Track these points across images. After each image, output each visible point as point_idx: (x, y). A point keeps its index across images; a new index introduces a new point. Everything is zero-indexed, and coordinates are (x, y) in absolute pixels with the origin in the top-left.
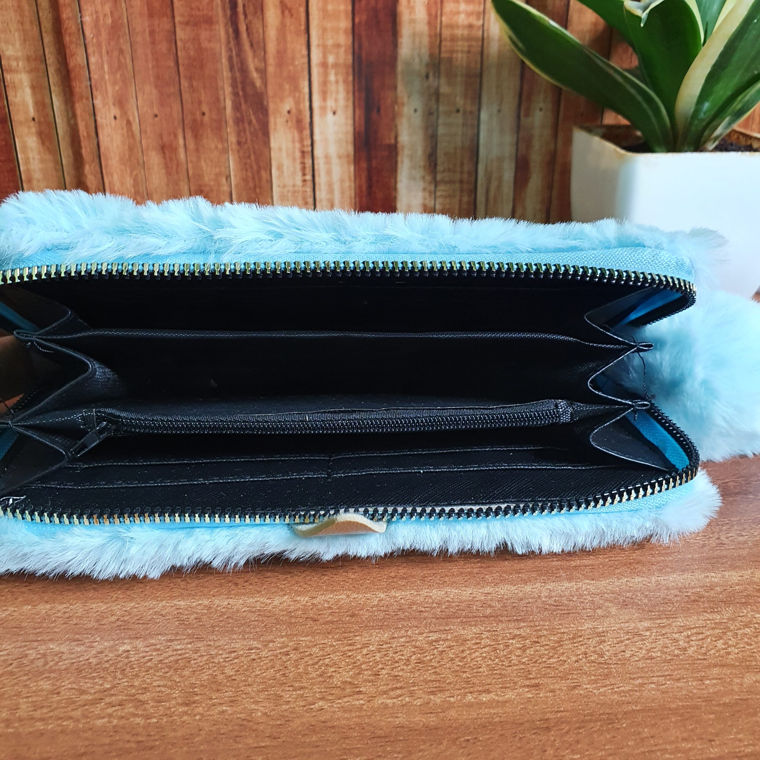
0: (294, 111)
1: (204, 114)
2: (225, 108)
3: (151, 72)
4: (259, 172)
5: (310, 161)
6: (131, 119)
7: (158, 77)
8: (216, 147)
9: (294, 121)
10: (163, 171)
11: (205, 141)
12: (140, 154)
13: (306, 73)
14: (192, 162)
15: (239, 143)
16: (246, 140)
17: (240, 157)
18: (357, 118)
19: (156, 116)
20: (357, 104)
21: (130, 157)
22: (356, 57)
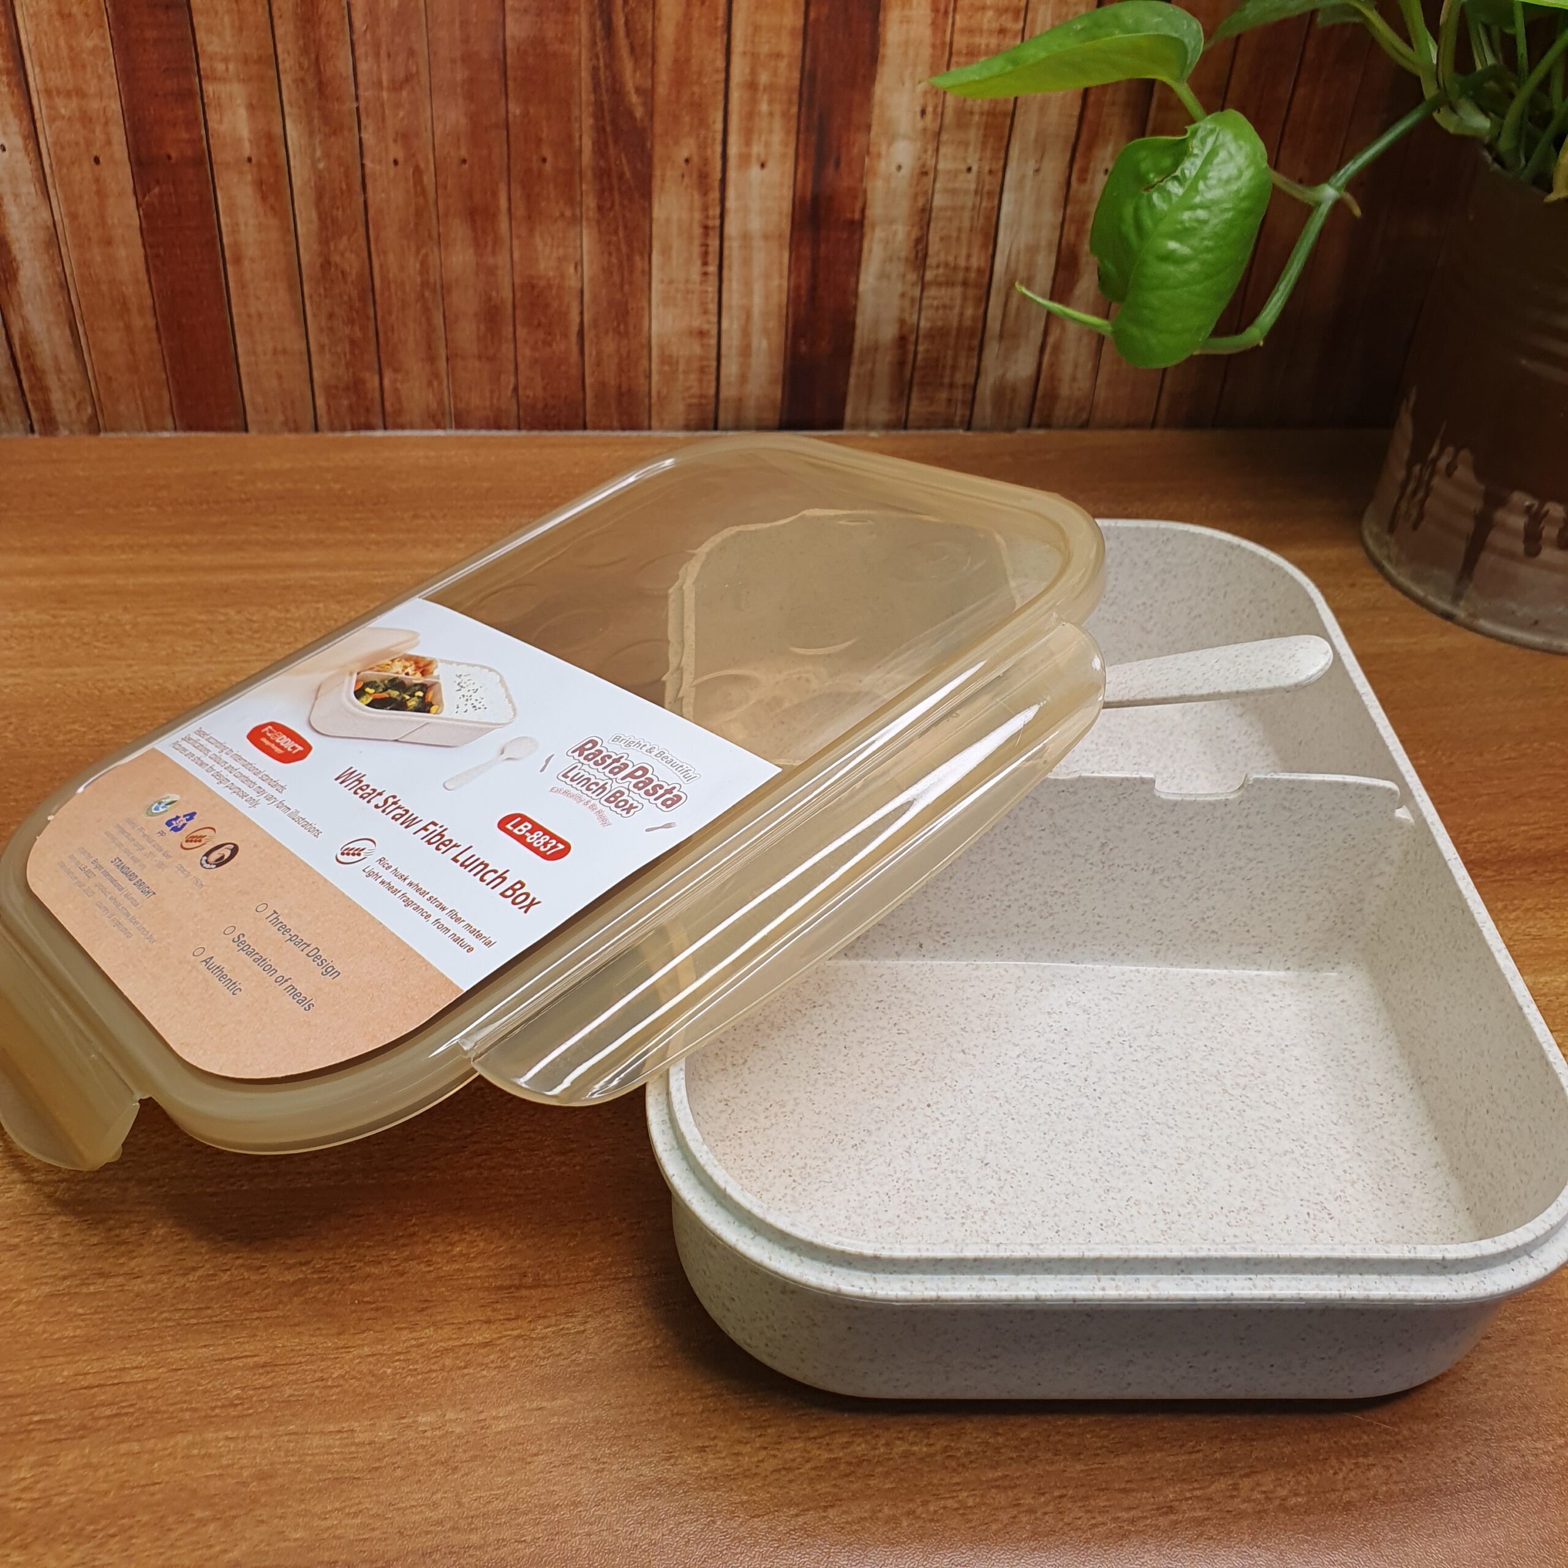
0: (695, 159)
1: (544, 160)
2: (580, 151)
3: (459, 90)
4: (630, 258)
5: (717, 243)
6: (422, 165)
7: (470, 97)
8: (562, 215)
9: (695, 175)
10: (471, 251)
11: (543, 204)
12: (434, 221)
13: (720, 98)
14: (519, 237)
15: (600, 208)
16: (613, 205)
17: (600, 232)
18: (799, 176)
19: (464, 161)
20: (801, 151)
21: (416, 225)
22: (806, 74)
